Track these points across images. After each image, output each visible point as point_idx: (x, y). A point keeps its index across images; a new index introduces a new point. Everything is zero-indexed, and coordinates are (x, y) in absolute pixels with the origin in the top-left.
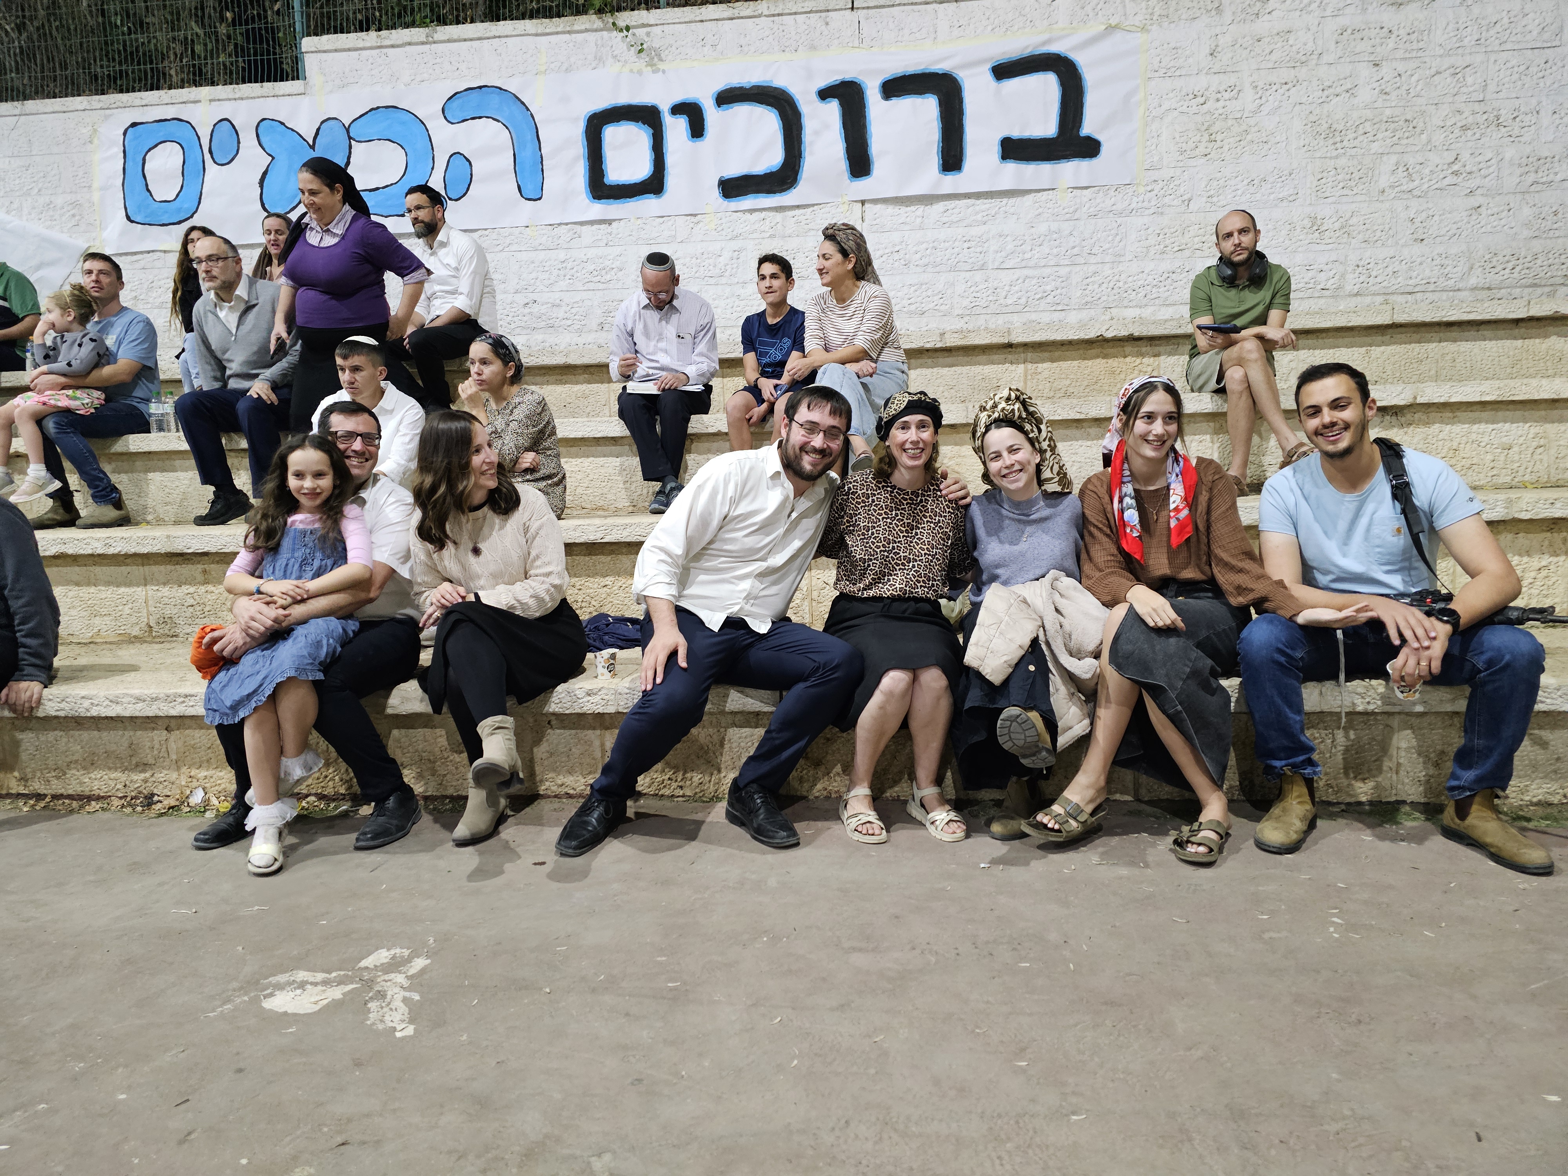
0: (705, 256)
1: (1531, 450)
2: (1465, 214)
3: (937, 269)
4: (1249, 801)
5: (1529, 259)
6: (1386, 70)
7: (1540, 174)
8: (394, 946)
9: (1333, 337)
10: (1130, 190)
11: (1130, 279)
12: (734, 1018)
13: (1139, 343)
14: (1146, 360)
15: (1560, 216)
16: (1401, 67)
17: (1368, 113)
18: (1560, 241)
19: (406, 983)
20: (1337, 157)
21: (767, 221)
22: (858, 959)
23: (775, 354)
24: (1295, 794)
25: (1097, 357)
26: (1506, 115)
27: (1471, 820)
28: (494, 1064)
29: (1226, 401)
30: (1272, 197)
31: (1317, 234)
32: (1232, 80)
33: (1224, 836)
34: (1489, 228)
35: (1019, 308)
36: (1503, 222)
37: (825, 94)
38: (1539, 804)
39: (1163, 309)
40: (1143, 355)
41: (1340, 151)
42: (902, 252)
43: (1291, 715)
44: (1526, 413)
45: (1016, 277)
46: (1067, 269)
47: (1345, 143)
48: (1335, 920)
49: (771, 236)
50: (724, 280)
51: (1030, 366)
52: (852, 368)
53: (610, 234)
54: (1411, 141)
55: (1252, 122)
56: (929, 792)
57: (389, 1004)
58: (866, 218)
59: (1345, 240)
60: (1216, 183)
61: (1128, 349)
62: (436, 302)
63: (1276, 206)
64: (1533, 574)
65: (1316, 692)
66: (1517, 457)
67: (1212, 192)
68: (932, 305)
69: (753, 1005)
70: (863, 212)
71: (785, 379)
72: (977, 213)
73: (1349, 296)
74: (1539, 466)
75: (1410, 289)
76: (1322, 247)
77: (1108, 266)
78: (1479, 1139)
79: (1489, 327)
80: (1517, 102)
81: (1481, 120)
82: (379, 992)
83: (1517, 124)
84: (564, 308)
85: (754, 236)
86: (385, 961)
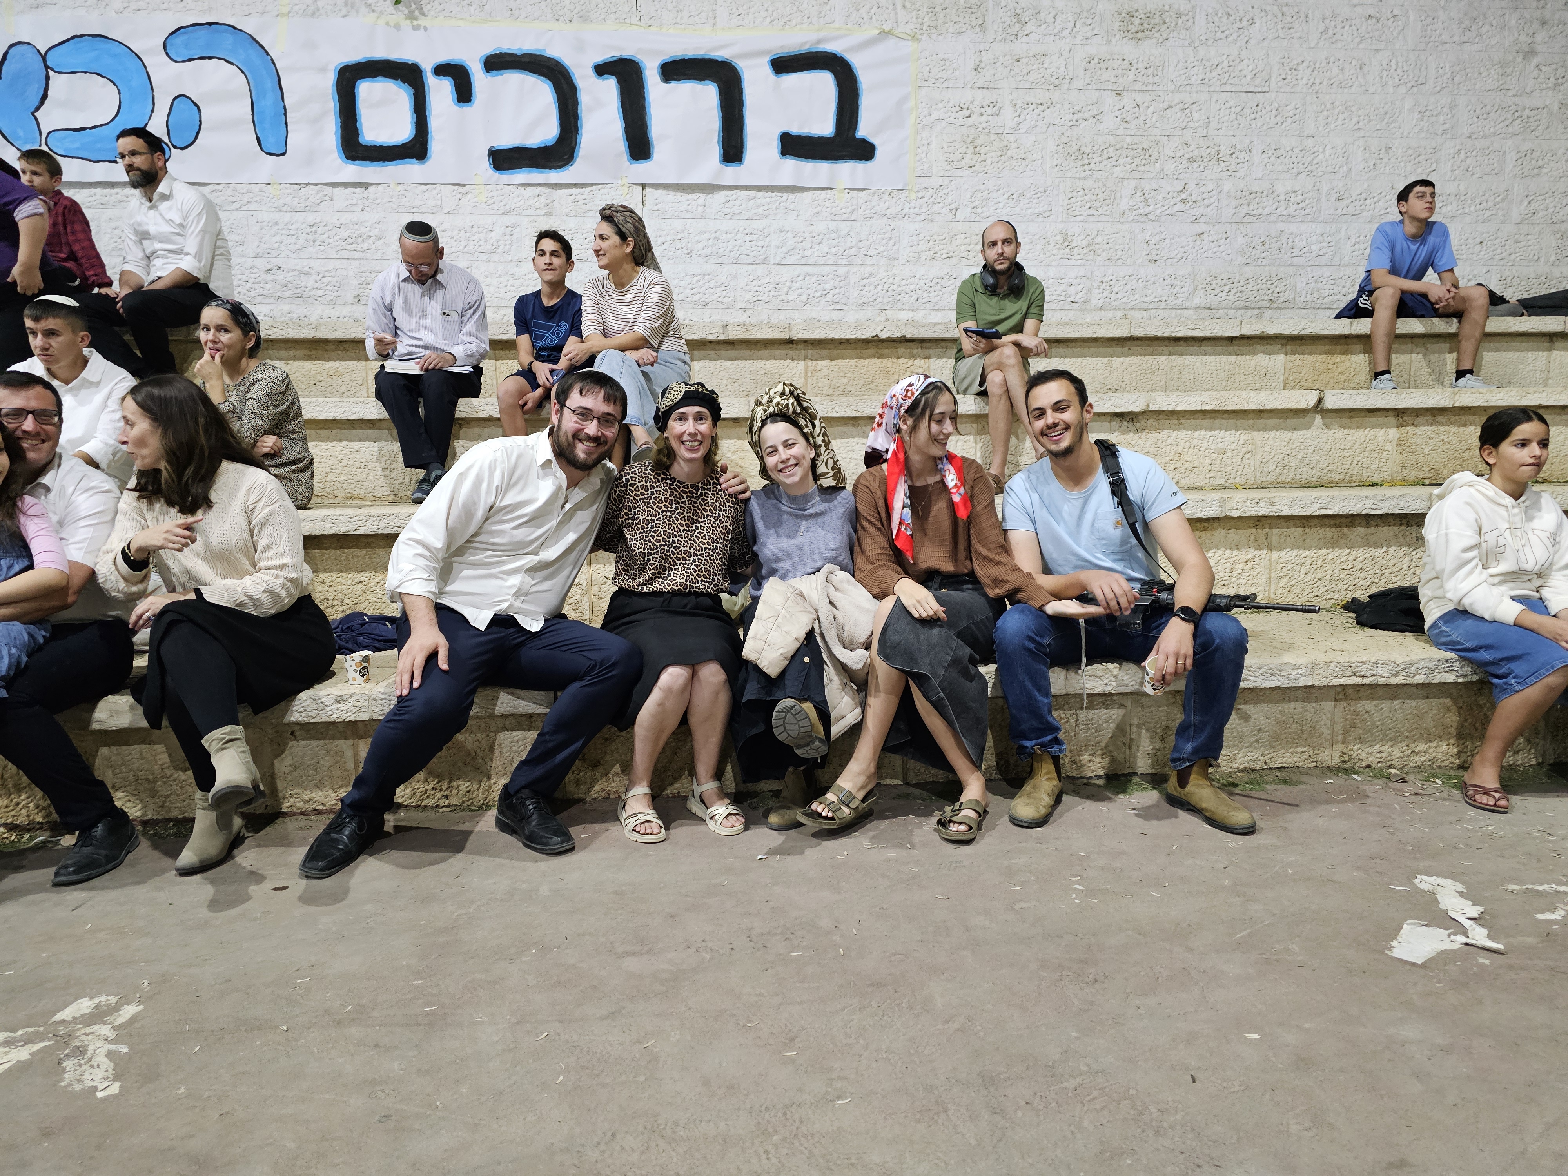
0: (475, 230)
1: (1241, 455)
2: (1190, 240)
3: (720, 260)
4: (1005, 780)
5: (1242, 284)
6: (1127, 101)
8: (99, 993)
9: (1081, 347)
10: (903, 195)
11: (904, 282)
12: (496, 1039)
13: (911, 344)
14: (917, 362)
15: (1267, 246)
16: (1139, 99)
17: (1111, 140)
18: (1267, 268)
19: (111, 1035)
21: (543, 198)
22: (632, 964)
23: (551, 339)
24: (1044, 772)
25: (873, 356)
26: (1224, 151)
27: (1189, 788)
28: (217, 1116)
29: (987, 403)
30: (1029, 211)
31: (1067, 250)
32: (994, 96)
34: (1210, 254)
35: (800, 305)
36: (1221, 249)
37: (602, 70)
38: (1244, 770)
39: (933, 313)
40: (914, 357)
41: (1088, 173)
42: (684, 241)
44: (1238, 422)
45: (796, 273)
46: (845, 269)
47: (1092, 166)
48: (1077, 886)
49: (546, 214)
50: (496, 257)
51: (810, 363)
53: (366, 199)
54: (1147, 168)
55: (1012, 138)
56: (708, 786)
57: (90, 1060)
58: (646, 202)
59: (1091, 257)
60: (979, 195)
61: (901, 351)
63: (1032, 221)
64: (1241, 566)
65: (1061, 677)
66: (1229, 462)
67: (977, 203)
68: (715, 297)
69: (518, 1023)
70: (646, 197)
71: (563, 364)
72: (758, 207)
73: (1094, 310)
74: (1247, 470)
75: (1145, 306)
76: (1072, 262)
77: (883, 268)
78: (1194, 1081)
79: (1209, 343)
80: (1234, 140)
81: (1204, 155)
82: (78, 1048)
83: (1234, 160)
84: (314, 277)
85: (529, 212)
86: (87, 1011)
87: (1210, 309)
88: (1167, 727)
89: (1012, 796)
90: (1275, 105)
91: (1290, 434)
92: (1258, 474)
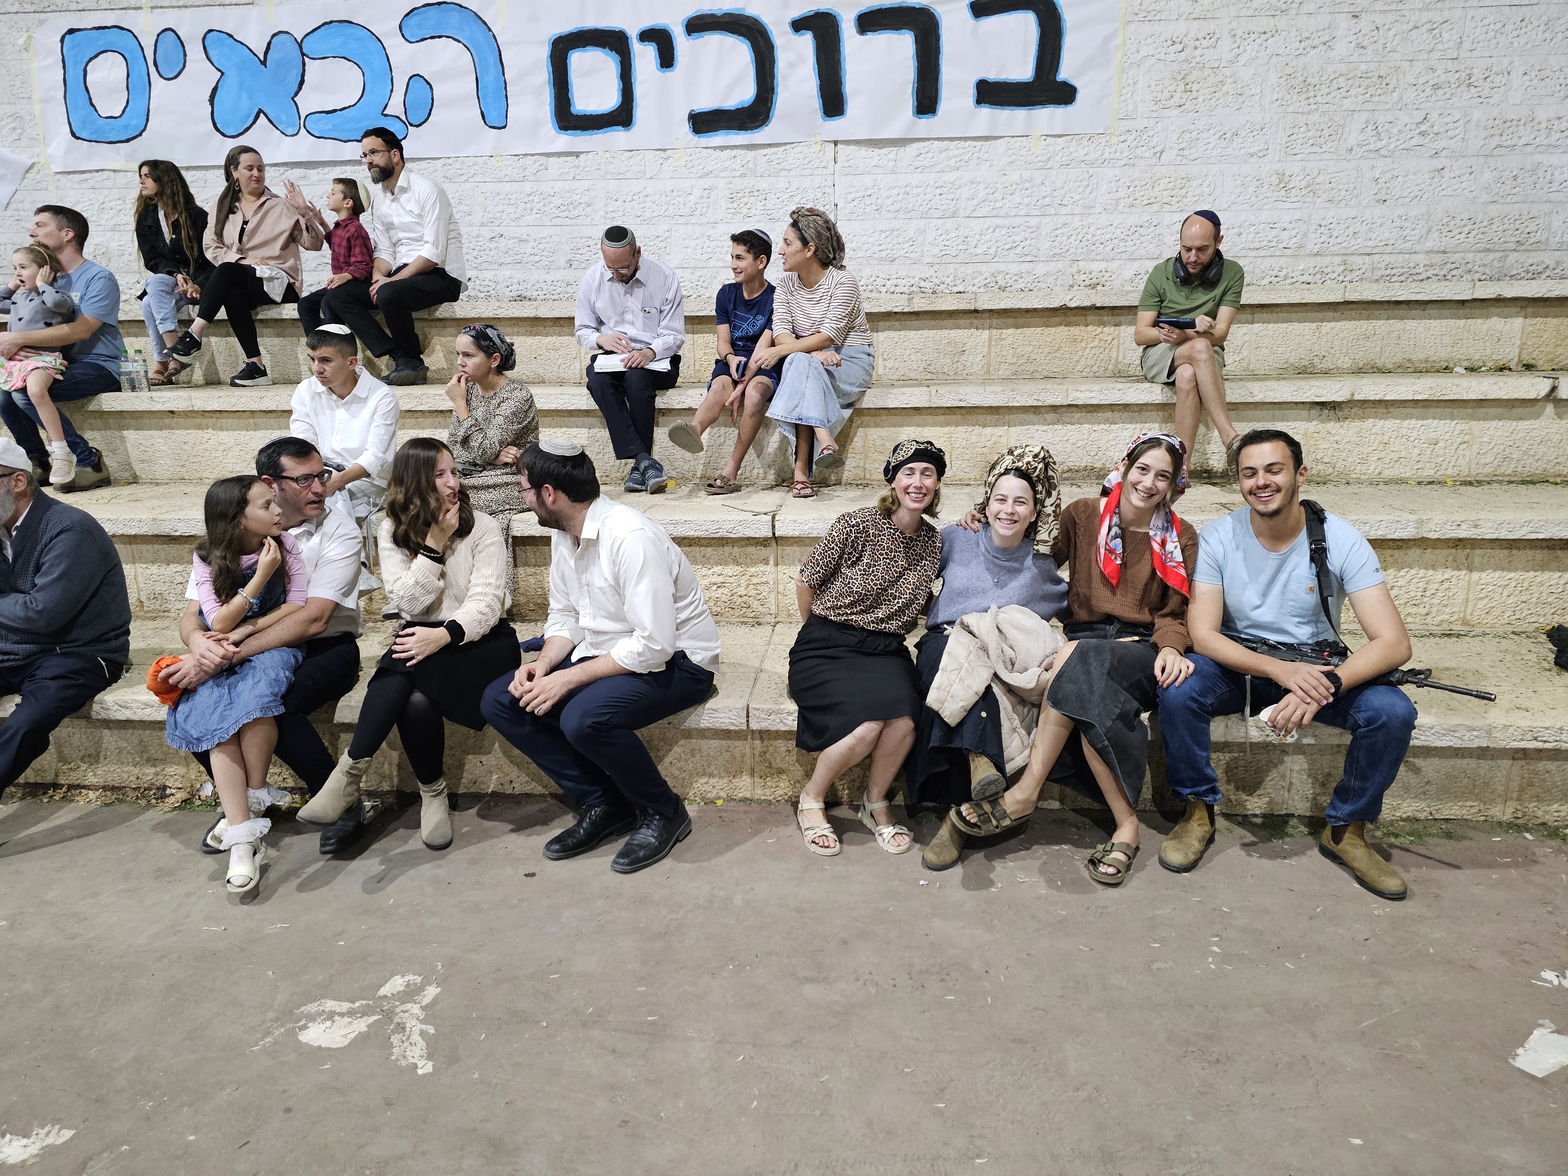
0: (675, 194)
1: (1455, 445)
2: (1427, 176)
3: (909, 215)
5: (1485, 224)
6: (1365, 23)
7: (1505, 137)
8: (407, 972)
9: (1287, 311)
10: (1103, 140)
11: (1099, 232)
13: (1102, 311)
14: (1107, 329)
15: (1519, 181)
16: (1380, 20)
17: (1343, 68)
18: (1517, 206)
19: (421, 1015)
20: (1309, 113)
21: (738, 159)
22: (810, 991)
24: (1196, 817)
25: (1061, 324)
26: (1478, 74)
27: (1342, 846)
30: (1243, 151)
31: (1283, 192)
32: (1210, 26)
34: (1449, 191)
35: (989, 258)
36: (1464, 185)
37: (798, 26)
38: (1407, 819)
39: (1129, 263)
40: (1103, 324)
41: (1313, 107)
42: (874, 197)
43: (1199, 752)
44: (1455, 411)
45: (986, 226)
46: (1038, 220)
47: (1318, 99)
48: (1215, 949)
49: (741, 175)
50: (694, 220)
51: (994, 332)
52: (818, 356)
53: (578, 167)
54: (1383, 98)
55: (1228, 72)
56: (878, 805)
57: (409, 1037)
58: (839, 160)
59: (1309, 199)
60: (1188, 135)
61: (1090, 318)
62: (402, 249)
63: (1245, 161)
64: (1436, 586)
65: (1222, 726)
66: (1441, 452)
67: (1184, 145)
68: (902, 253)
69: (720, 1042)
70: (836, 153)
72: (950, 159)
73: (1309, 255)
74: (1461, 461)
75: (1368, 250)
76: (1288, 205)
77: (1077, 217)
79: (1435, 306)
80: (1490, 61)
81: (1453, 80)
82: (399, 1024)
83: (1488, 84)
84: (532, 244)
85: (725, 174)
86: (401, 989)
87: (1444, 252)
88: (1330, 774)
90: (1545, 18)
91: (1515, 423)
92: (1474, 466)
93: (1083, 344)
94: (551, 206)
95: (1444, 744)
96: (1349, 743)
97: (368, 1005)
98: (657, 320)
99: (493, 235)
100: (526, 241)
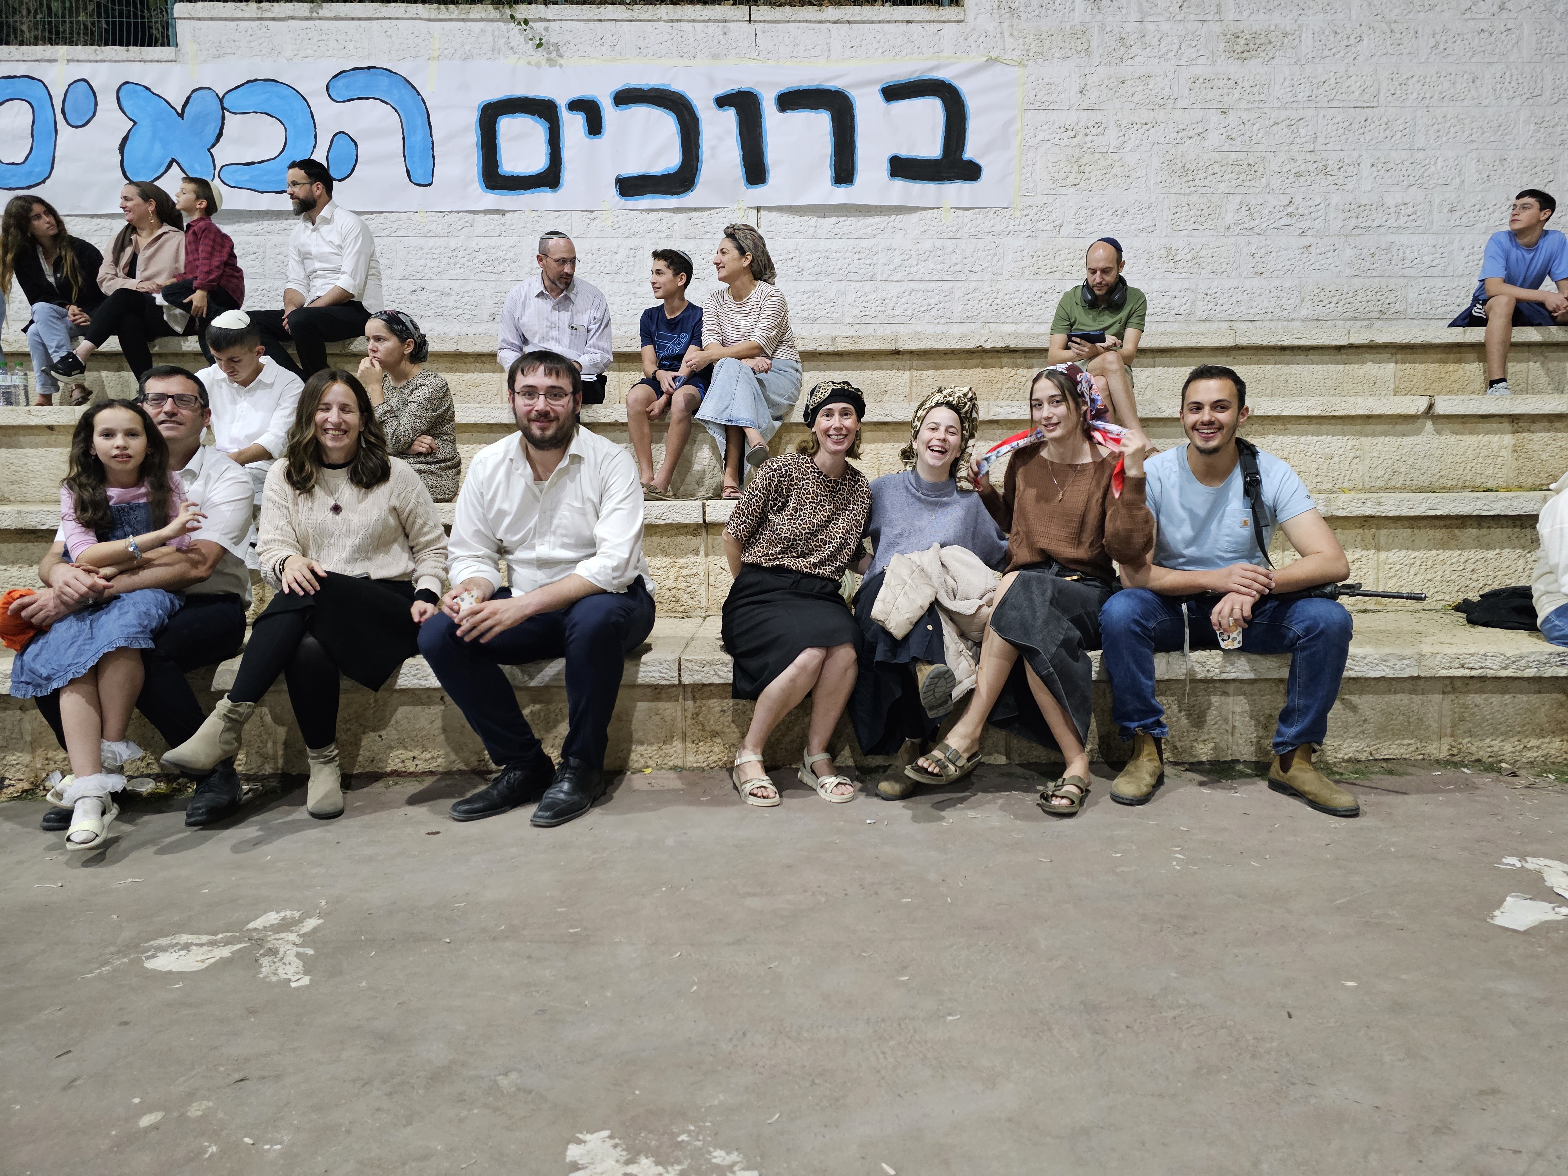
0: (601, 252)
1: (1349, 460)
2: (1297, 252)
3: (829, 278)
4: (1107, 762)
5: (1351, 295)
6: (1232, 118)
7: (1360, 220)
8: (285, 909)
9: (1185, 356)
10: (1007, 213)
11: (1007, 297)
12: (634, 956)
13: (1014, 354)
14: (1020, 371)
15: (1376, 257)
16: (1245, 116)
17: (1217, 156)
18: (1377, 279)
19: (298, 941)
20: (1189, 194)
21: (664, 222)
23: (673, 347)
24: (1145, 752)
25: (977, 366)
26: (1332, 166)
27: (1293, 772)
30: (1133, 227)
31: (1171, 263)
32: (1098, 117)
33: (1085, 791)
34: (1317, 266)
35: (905, 319)
36: (1329, 261)
37: (722, 102)
38: (1349, 761)
39: (1036, 326)
40: (1017, 366)
41: (1193, 189)
42: (796, 260)
43: (1145, 681)
44: (1345, 427)
45: (902, 290)
46: (950, 284)
47: (1197, 182)
48: (1178, 856)
49: (667, 237)
50: (620, 277)
51: (915, 373)
52: (748, 363)
53: (504, 225)
54: (1253, 183)
55: (1116, 157)
57: (282, 959)
59: (1196, 270)
60: (1084, 212)
61: (1005, 360)
63: (1136, 236)
65: (1164, 662)
66: (1337, 467)
67: (1080, 220)
68: (824, 313)
69: (653, 944)
70: (759, 219)
71: (684, 371)
72: (867, 227)
73: (1199, 321)
74: (1355, 475)
75: (1251, 317)
76: (1176, 276)
77: (987, 283)
78: (1290, 1017)
79: (1316, 352)
80: (1342, 154)
81: (1311, 169)
82: (270, 949)
83: (1341, 173)
84: (454, 297)
85: (651, 235)
86: (275, 922)
87: (1318, 320)
88: (1270, 716)
89: (1112, 778)
90: (1385, 119)
91: (1399, 439)
92: (1367, 479)
93: (999, 385)
94: (475, 261)
95: (1377, 674)
96: (1287, 676)
97: (234, 937)
98: (583, 339)
99: (414, 288)
100: (448, 294)
